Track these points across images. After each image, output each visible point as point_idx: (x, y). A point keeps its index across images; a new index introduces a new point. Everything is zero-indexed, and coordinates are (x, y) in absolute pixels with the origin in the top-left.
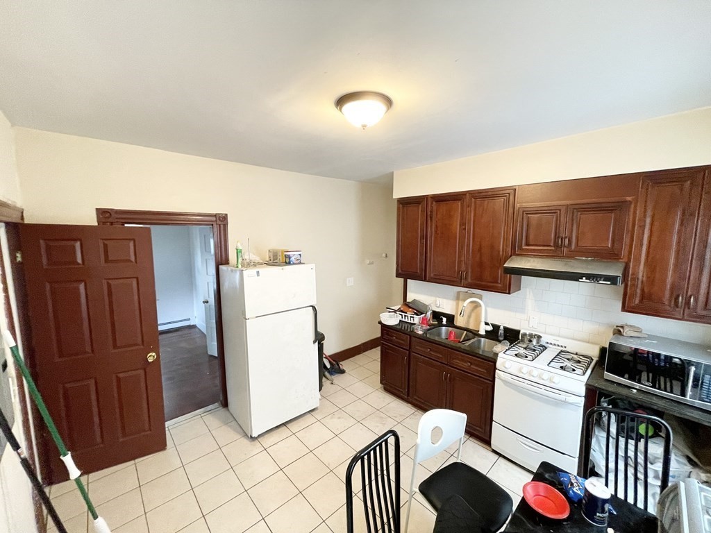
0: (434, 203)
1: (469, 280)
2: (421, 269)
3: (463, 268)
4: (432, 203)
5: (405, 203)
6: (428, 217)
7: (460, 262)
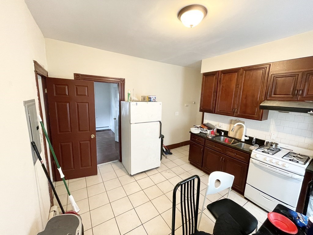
0: (222, 74)
1: (239, 113)
2: (213, 107)
3: (236, 107)
4: (221, 75)
5: (206, 75)
6: (219, 82)
7: (234, 104)
